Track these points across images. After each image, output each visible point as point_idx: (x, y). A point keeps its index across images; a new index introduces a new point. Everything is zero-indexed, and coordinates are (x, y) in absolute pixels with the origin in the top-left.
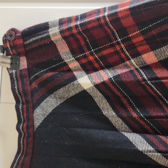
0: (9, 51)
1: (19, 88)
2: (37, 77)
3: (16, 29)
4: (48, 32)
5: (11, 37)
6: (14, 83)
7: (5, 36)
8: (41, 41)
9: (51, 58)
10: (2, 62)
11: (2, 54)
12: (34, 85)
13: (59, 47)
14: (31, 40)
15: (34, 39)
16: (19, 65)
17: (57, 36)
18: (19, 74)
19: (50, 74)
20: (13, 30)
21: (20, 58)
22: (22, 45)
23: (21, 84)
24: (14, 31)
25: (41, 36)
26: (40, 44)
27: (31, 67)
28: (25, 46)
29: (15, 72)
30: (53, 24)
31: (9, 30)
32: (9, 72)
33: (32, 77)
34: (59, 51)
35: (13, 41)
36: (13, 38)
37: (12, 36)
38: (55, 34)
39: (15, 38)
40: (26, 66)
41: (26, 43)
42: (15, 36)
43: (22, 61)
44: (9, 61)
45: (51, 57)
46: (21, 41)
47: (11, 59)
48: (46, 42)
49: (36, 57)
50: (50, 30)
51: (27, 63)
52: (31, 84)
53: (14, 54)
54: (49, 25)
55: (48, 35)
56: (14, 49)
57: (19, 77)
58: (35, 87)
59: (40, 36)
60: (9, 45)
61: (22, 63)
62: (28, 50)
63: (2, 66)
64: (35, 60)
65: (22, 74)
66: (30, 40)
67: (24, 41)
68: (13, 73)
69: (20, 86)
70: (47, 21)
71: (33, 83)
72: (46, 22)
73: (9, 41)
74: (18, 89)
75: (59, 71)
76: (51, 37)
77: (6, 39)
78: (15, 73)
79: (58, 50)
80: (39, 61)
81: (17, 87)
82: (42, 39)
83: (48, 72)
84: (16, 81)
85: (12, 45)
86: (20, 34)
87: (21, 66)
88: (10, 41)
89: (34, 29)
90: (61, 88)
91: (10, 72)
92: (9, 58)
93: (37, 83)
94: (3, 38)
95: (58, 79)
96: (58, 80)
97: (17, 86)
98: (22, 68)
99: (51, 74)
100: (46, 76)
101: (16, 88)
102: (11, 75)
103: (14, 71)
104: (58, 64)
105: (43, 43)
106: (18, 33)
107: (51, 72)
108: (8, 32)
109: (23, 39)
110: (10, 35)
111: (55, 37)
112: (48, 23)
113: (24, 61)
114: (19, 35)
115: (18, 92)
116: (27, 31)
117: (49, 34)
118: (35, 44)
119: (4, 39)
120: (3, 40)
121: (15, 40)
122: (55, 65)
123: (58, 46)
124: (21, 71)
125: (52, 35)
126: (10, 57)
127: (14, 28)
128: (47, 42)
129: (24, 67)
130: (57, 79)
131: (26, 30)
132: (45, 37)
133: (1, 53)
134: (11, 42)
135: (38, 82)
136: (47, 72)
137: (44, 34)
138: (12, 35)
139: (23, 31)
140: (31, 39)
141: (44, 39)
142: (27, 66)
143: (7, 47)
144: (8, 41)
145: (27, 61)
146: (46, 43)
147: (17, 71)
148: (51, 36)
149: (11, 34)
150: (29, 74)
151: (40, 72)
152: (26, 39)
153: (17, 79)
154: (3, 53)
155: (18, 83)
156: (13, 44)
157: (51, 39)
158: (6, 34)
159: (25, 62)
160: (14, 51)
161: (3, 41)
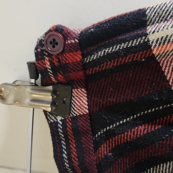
0: (50, 76)
1: (72, 158)
2: (109, 135)
3: (64, 27)
4: (146, 35)
5: (54, 47)
6: (60, 144)
7: (40, 43)
8: (126, 55)
9: (145, 94)
10: (34, 100)
11: (33, 81)
12: (104, 150)
13: (167, 68)
14: (101, 53)
15: (109, 50)
16: (71, 106)
17: (169, 45)
18: (71, 126)
19: (142, 130)
20: (59, 30)
21: (73, 91)
22: (79, 64)
23: (76, 148)
24: (61, 33)
25: (125, 43)
26: (121, 62)
27: (96, 111)
28: (85, 66)
29: (61, 120)
30: (156, 15)
31: (50, 31)
32: (48, 120)
33: (99, 133)
34: (168, 78)
35: (58, 55)
36: (59, 48)
37: (57, 44)
38: (164, 39)
39: (63, 50)
40: (86, 108)
41: (88, 60)
42: (62, 46)
43: (76, 98)
44: (49, 97)
45: (147, 93)
46: (78, 57)
47: (54, 92)
48: (137, 57)
49: (109, 89)
50: (150, 29)
51: (88, 102)
52: (96, 148)
53: (59, 83)
54: (146, 16)
55: (144, 42)
56: (61, 74)
57: (70, 133)
58: (105, 156)
59: (123, 44)
60: (49, 63)
61: (77, 102)
62: (92, 74)
63: (34, 107)
64: (107, 97)
65: (78, 128)
66: (97, 53)
67: (84, 56)
68: (57, 123)
69: (74, 153)
70: (141, 7)
71: (102, 146)
72: (140, 10)
73: (50, 55)
74: (69, 159)
75: (163, 122)
76: (152, 48)
77: (42, 51)
78: (61, 123)
79: (166, 77)
80: (116, 99)
81: (67, 155)
82: (128, 50)
83: (137, 125)
84: (65, 142)
85: (56, 64)
86: (76, 40)
87: (75, 108)
88: (52, 55)
89: (110, 27)
90: (168, 163)
91: (52, 121)
92: (48, 91)
93: (109, 146)
94: (36, 49)
95: (162, 144)
96: (162, 148)
97: (66, 152)
98: (76, 113)
99: (146, 131)
100: (134, 133)
101: (64, 155)
102: (53, 127)
103: (59, 118)
104: (161, 107)
105: (130, 60)
106: (70, 39)
107: (144, 123)
108: (46, 34)
109: (81, 51)
110: (51, 43)
111: (162, 47)
112: (146, 11)
113: (81, 98)
114: (73, 41)
115: (68, 166)
116: (92, 32)
117: (148, 41)
118: (109, 63)
119: (39, 50)
120: (35, 53)
121: (62, 52)
122: (153, 110)
123: (164, 67)
124: (74, 119)
125: (155, 42)
126: (50, 88)
127: (61, 26)
128: (141, 58)
129: (83, 111)
130: (159, 144)
131: (89, 31)
132: (135, 46)
133: (31, 78)
134: (54, 57)
135: (112, 144)
136: (134, 123)
137: (134, 40)
138: (57, 41)
139: (82, 33)
140: (100, 50)
141: (135, 53)
142: (89, 110)
143: (46, 69)
144: (47, 54)
145: (87, 97)
146: (136, 61)
147: (65, 119)
148: (154, 44)
149: (54, 40)
150: (92, 126)
151: (118, 123)
152: (89, 50)
153: (66, 137)
154: (36, 78)
155: (67, 145)
156: (59, 61)
157: (152, 51)
158: (43, 38)
159: (84, 101)
160: (61, 77)
161: (37, 54)
